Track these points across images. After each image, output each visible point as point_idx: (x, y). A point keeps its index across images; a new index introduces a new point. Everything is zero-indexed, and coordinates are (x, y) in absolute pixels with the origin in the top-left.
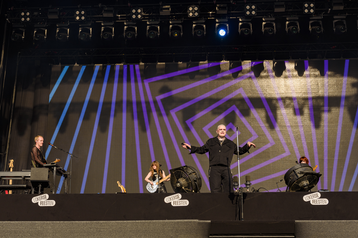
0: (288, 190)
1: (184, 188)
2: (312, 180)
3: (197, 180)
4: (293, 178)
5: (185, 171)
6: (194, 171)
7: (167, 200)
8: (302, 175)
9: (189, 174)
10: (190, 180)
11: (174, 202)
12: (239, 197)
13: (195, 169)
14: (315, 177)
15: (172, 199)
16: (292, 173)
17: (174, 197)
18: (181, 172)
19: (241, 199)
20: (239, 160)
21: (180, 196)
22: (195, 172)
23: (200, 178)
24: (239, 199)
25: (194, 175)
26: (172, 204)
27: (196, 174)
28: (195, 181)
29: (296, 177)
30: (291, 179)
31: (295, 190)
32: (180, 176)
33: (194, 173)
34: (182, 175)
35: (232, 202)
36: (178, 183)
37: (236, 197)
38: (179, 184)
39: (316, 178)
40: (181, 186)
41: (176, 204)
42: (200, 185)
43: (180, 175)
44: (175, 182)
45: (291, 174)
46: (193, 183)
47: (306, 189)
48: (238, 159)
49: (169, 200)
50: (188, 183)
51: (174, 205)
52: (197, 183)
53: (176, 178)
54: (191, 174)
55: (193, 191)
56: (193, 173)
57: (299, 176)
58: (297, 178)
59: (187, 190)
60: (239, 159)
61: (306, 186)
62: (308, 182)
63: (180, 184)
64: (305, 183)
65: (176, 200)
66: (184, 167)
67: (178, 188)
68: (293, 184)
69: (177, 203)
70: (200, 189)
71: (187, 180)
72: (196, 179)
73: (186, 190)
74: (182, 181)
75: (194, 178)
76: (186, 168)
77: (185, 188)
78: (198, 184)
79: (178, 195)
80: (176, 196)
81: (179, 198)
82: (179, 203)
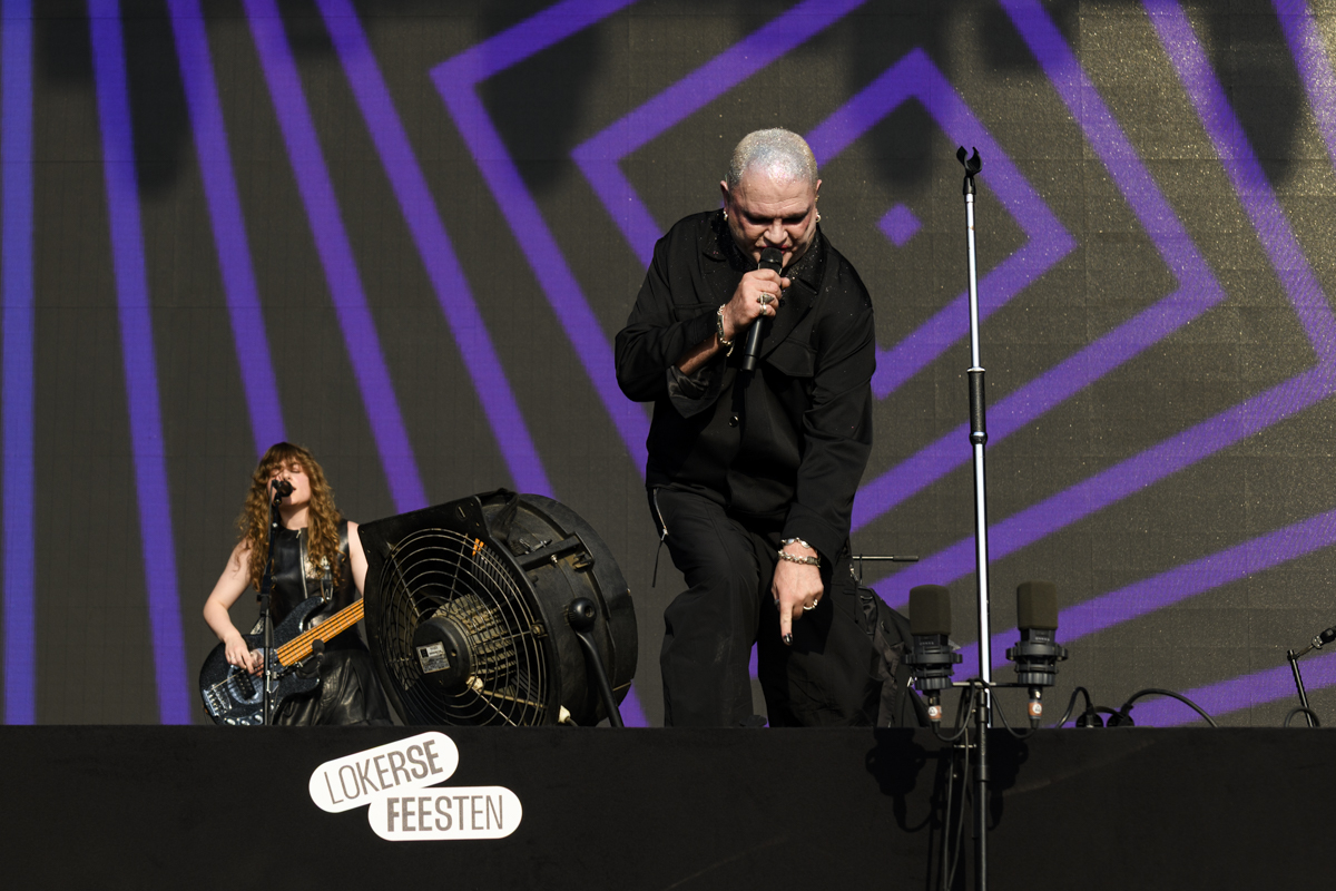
1: (479, 684)
3: (600, 619)
5: (494, 535)
6: (573, 542)
7: (331, 786)
9: (527, 568)
10: (537, 614)
11: (398, 807)
12: (959, 770)
13: (580, 521)
15: (373, 775)
17: (397, 759)
18: (458, 547)
19: (977, 781)
20: (979, 447)
21: (444, 751)
22: (578, 549)
23: (623, 603)
24: (958, 783)
25: (569, 573)
26: (378, 823)
27: (588, 569)
28: (579, 625)
32: (449, 581)
33: (572, 558)
34: (462, 575)
35: (900, 812)
36: (434, 642)
37: (931, 765)
38: (435, 650)
40: (460, 663)
41: (413, 821)
42: (625, 664)
43: (452, 569)
44: (406, 636)
46: (562, 642)
48: (974, 441)
49: (352, 792)
50: (519, 642)
51: (391, 828)
52: (596, 645)
53: (416, 597)
54: (546, 560)
55: (564, 714)
56: (561, 555)
59: (507, 706)
60: (984, 440)
63: (448, 647)
65: (415, 788)
66: (487, 498)
67: (428, 681)
69: (422, 813)
70: (620, 697)
71: (509, 617)
72: (586, 609)
73: (496, 701)
74: (469, 623)
75: (575, 602)
76: (503, 512)
77: (487, 686)
78: (605, 649)
79: (427, 745)
80: (415, 754)
81: (435, 771)
82: (435, 815)
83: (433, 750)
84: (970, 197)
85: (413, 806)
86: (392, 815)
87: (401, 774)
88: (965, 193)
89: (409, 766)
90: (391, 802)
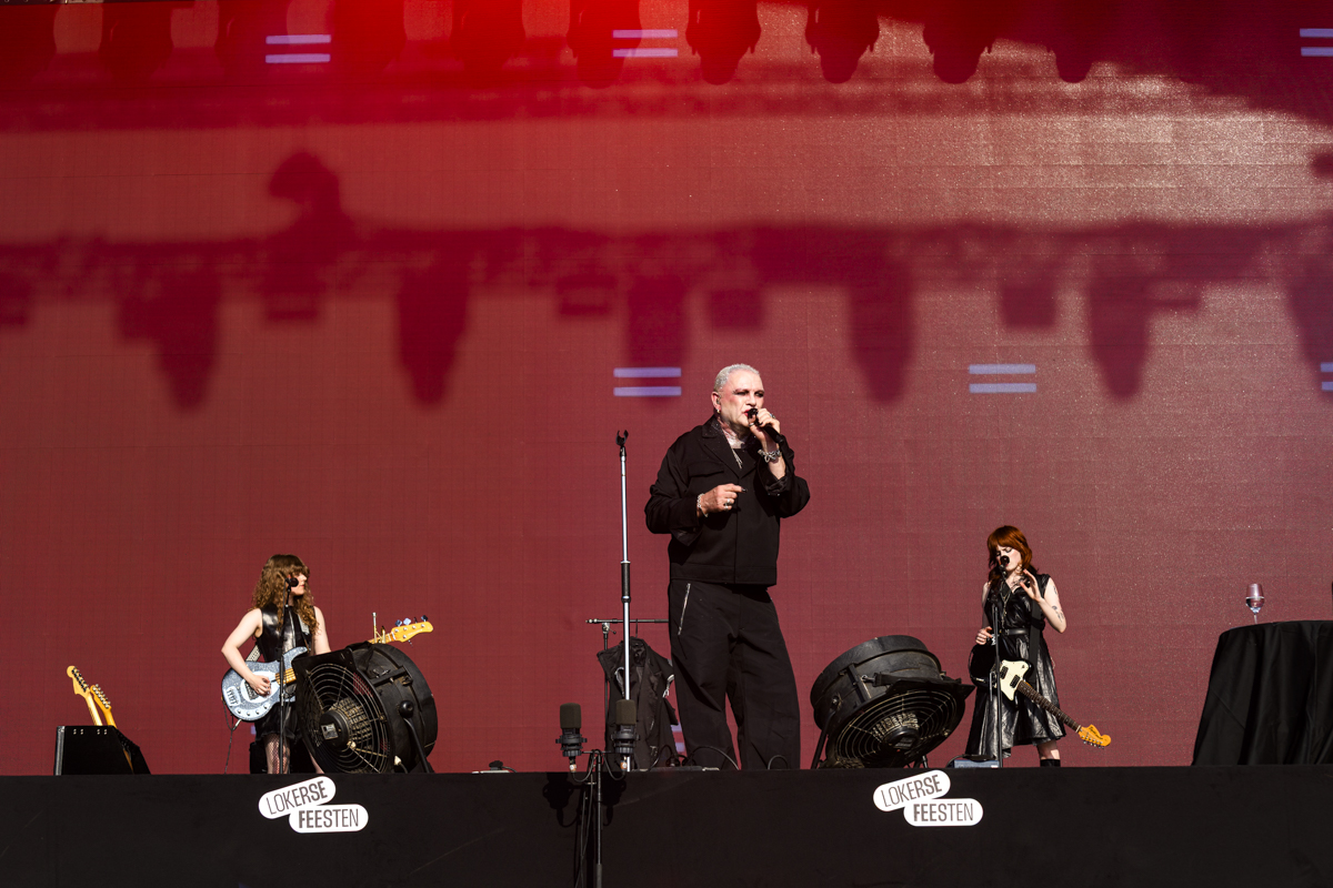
0: (823, 757)
1: (354, 745)
2: (930, 712)
3: (417, 710)
4: (843, 704)
5: (360, 668)
6: (402, 670)
7: (270, 805)
8: (883, 690)
9: (376, 686)
10: (382, 711)
11: (304, 816)
12: (588, 795)
13: (407, 658)
14: (945, 699)
16: (839, 682)
17: (304, 791)
18: (341, 674)
19: (595, 802)
20: (626, 604)
21: (329, 787)
22: (405, 674)
23: (429, 702)
24: (587, 802)
25: (400, 687)
26: (294, 824)
27: (410, 684)
28: (405, 714)
29: (857, 698)
30: (835, 706)
31: (857, 754)
32: (337, 692)
33: (402, 679)
34: (344, 689)
35: (560, 817)
36: (330, 723)
37: (577, 792)
38: (331, 728)
39: (948, 702)
40: (343, 735)
41: (312, 823)
42: (431, 734)
43: (338, 686)
44: (317, 718)
45: (835, 687)
46: (395, 725)
47: (903, 750)
48: (624, 601)
49: (281, 808)
50: (372, 723)
51: (301, 826)
52: (414, 725)
53: (322, 698)
54: (388, 680)
55: (397, 760)
56: (395, 678)
57: (870, 692)
58: (859, 704)
59: (368, 757)
60: (629, 601)
61: (904, 740)
62: (915, 723)
63: (337, 726)
64: (901, 724)
65: (313, 806)
66: (355, 647)
67: (327, 743)
68: (844, 732)
69: (317, 819)
70: (428, 752)
71: (368, 710)
72: (408, 706)
73: (362, 754)
74: (348, 714)
75: (403, 703)
76: (366, 655)
77: (358, 746)
78: (419, 726)
79: (319, 783)
80: (313, 788)
81: (323, 797)
82: (324, 819)
83: (322, 786)
84: (623, 458)
85: (312, 815)
86: (301, 820)
87: (306, 798)
88: (621, 456)
89: (310, 794)
90: (301, 813)
